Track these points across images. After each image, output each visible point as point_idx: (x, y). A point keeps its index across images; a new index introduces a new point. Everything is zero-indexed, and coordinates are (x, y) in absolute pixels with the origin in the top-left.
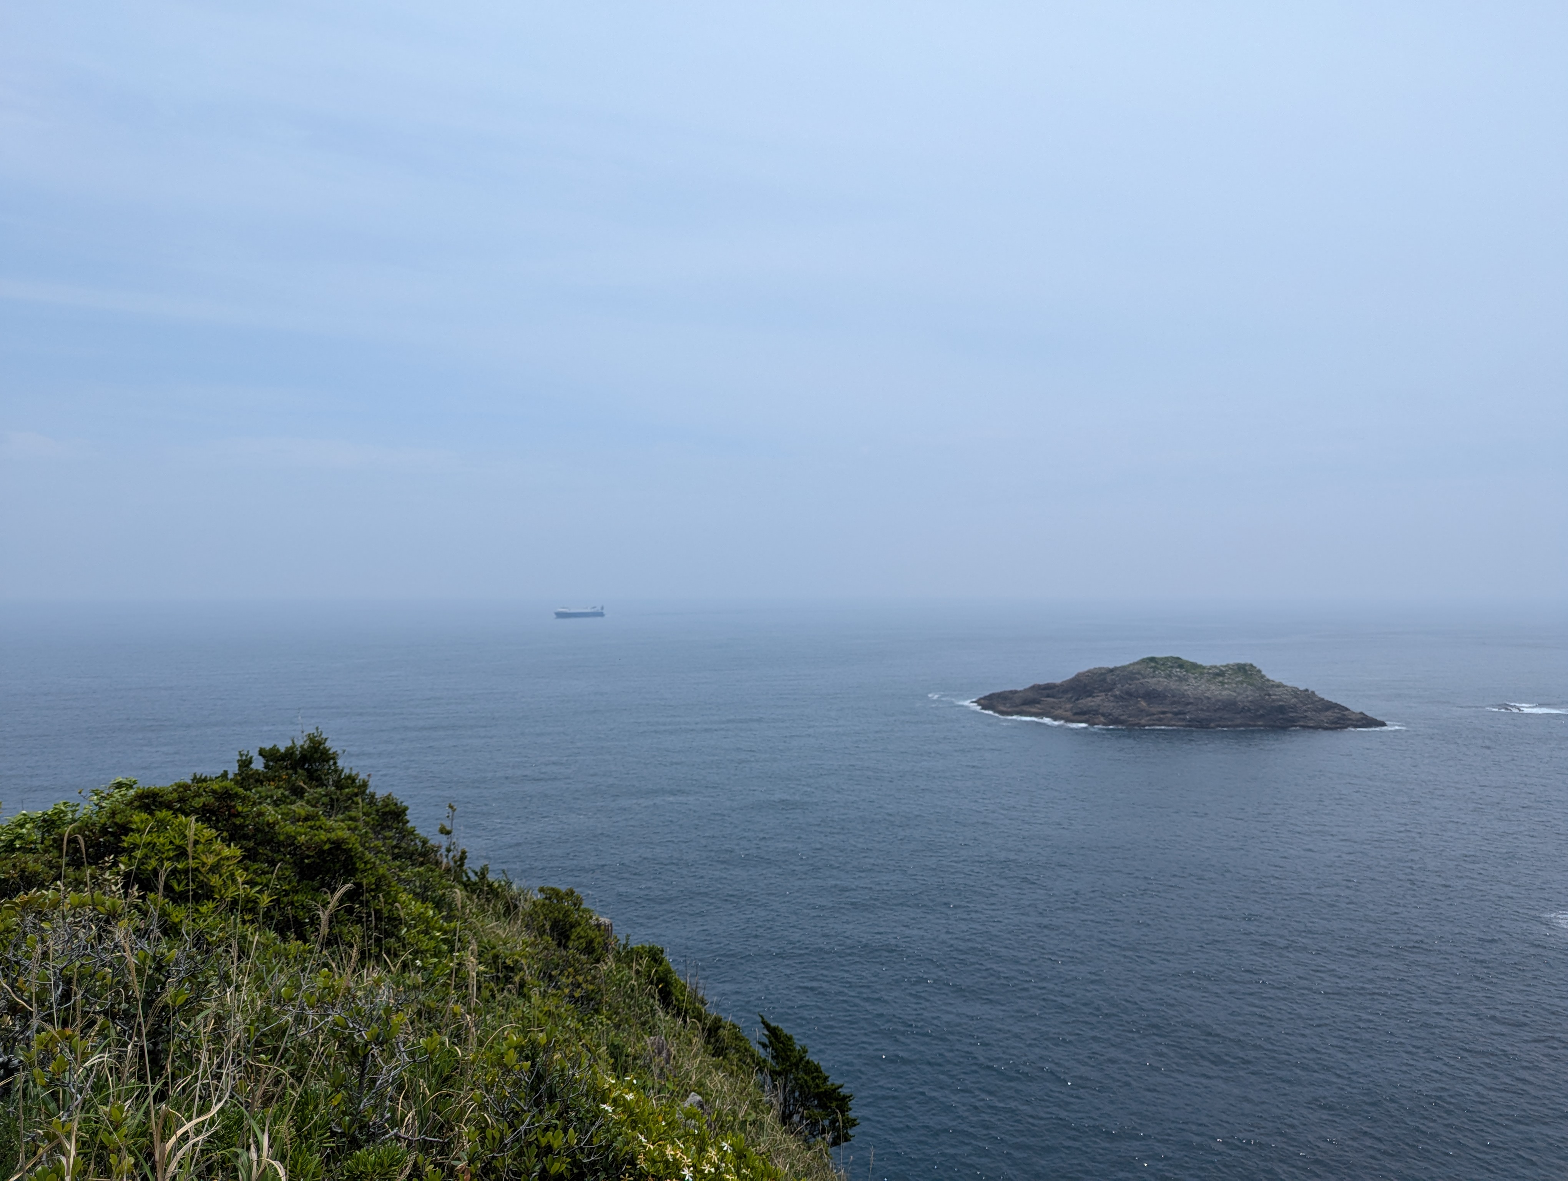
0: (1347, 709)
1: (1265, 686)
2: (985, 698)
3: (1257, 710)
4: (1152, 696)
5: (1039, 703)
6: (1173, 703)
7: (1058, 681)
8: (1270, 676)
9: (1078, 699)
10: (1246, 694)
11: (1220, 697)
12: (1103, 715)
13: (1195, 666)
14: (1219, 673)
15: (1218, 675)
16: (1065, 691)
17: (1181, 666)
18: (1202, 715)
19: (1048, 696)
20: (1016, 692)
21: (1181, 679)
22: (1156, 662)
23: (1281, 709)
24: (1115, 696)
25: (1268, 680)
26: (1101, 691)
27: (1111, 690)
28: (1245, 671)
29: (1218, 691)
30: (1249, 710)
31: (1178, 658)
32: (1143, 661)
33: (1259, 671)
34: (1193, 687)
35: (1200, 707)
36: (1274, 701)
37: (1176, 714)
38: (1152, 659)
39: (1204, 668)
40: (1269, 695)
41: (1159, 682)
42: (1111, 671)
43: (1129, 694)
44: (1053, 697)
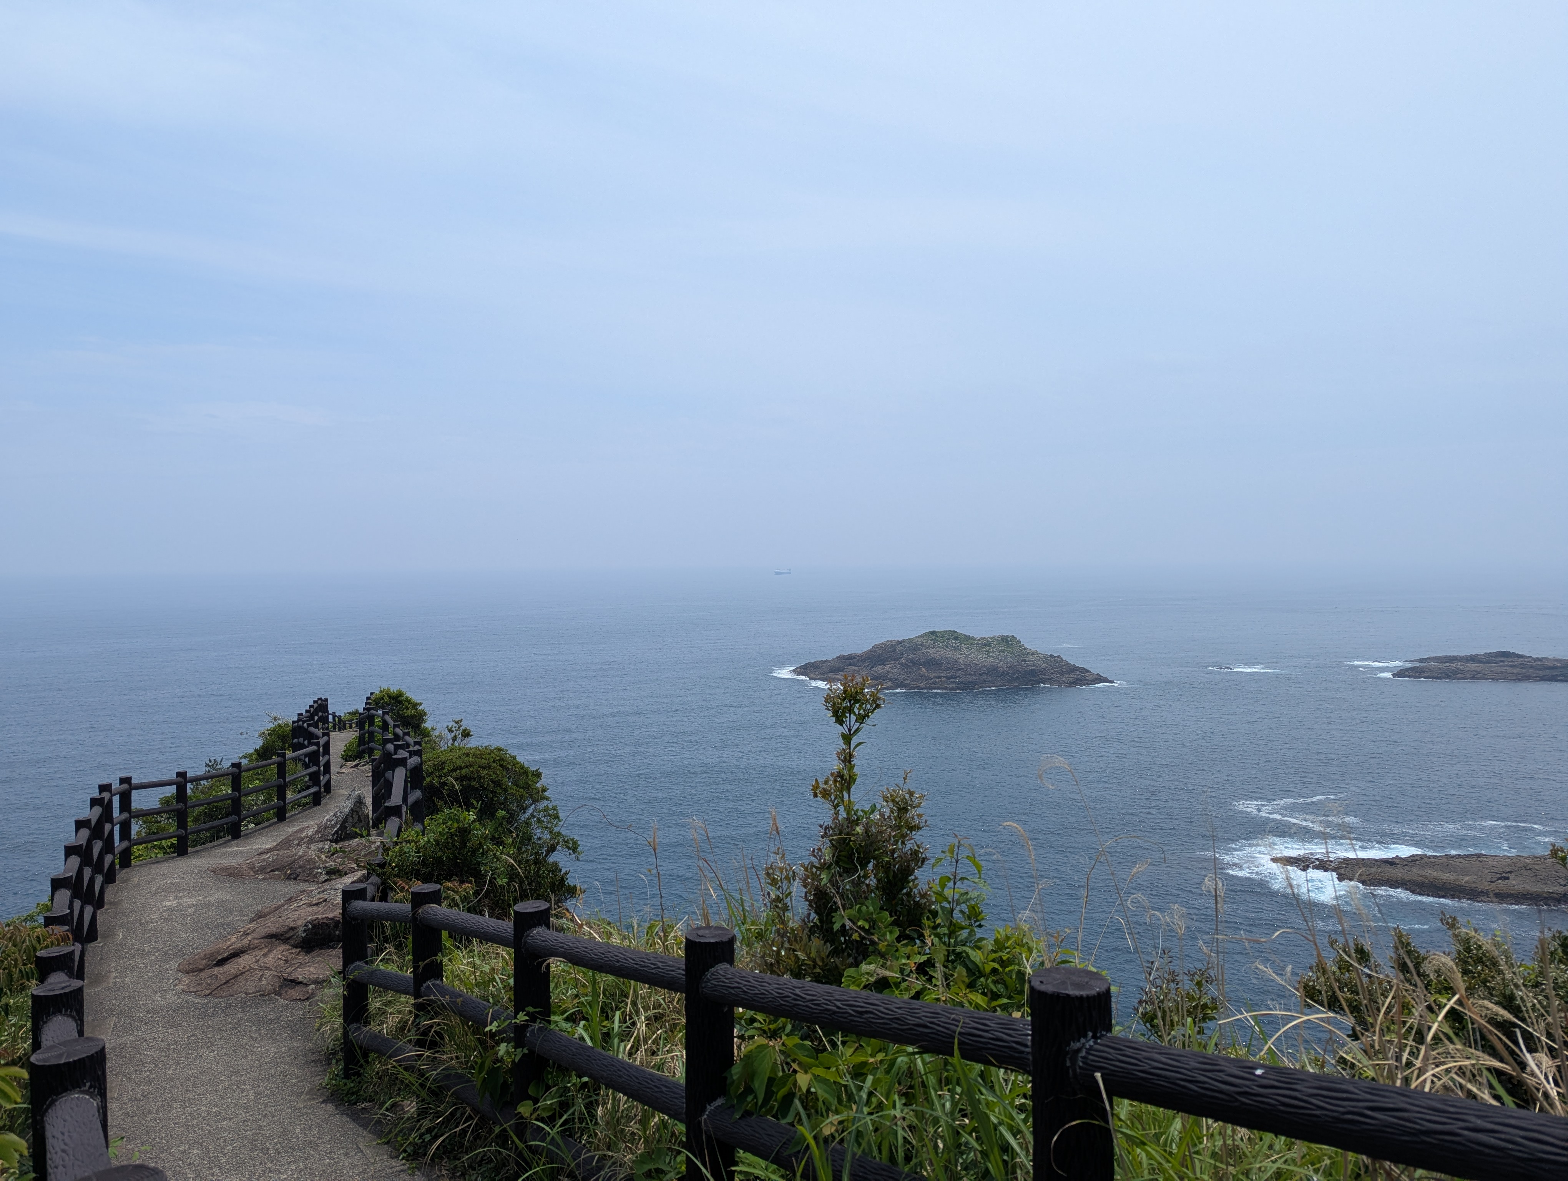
0: (1088, 671)
1: (1022, 653)
2: (800, 667)
3: (1014, 674)
4: (931, 663)
5: (842, 671)
6: (947, 669)
7: (859, 652)
8: (1027, 645)
9: (873, 667)
10: (1006, 660)
11: (985, 664)
12: (890, 680)
13: (968, 638)
14: (986, 644)
15: (986, 645)
16: (863, 661)
17: (956, 638)
18: (969, 679)
19: (850, 665)
20: (825, 662)
21: (955, 649)
22: (936, 635)
23: (1033, 673)
24: (902, 664)
25: (1025, 649)
26: (891, 660)
27: (899, 659)
28: (1008, 641)
29: (984, 659)
30: (1008, 674)
31: (955, 632)
32: (925, 634)
33: (1019, 642)
34: (965, 656)
35: (969, 672)
36: (1028, 666)
37: (948, 678)
38: (933, 633)
39: (975, 639)
40: (1025, 661)
41: (937, 652)
42: (900, 643)
43: (913, 662)
44: (854, 665)
